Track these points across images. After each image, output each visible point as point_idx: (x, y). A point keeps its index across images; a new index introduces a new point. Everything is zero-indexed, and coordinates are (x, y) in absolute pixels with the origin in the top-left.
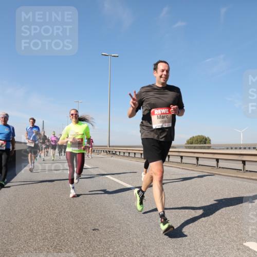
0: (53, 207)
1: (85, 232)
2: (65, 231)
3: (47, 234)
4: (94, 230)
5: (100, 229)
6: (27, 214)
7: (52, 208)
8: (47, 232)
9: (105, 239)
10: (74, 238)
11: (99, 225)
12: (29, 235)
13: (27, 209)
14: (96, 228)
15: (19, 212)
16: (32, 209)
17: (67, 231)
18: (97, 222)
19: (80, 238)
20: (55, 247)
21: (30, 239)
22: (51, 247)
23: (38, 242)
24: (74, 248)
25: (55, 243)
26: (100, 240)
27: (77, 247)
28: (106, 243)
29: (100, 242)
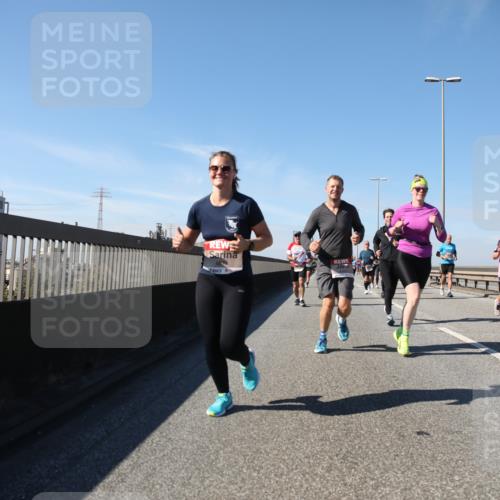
0: (337, 382)
1: (401, 436)
2: (362, 429)
3: (328, 432)
4: (419, 433)
5: (432, 434)
6: (291, 390)
7: (334, 384)
8: (328, 428)
9: (444, 454)
10: (379, 445)
11: (430, 426)
12: (295, 429)
13: (290, 380)
14: (424, 430)
15: (275, 385)
16: (299, 382)
17: (365, 429)
18: (425, 419)
19: (392, 445)
20: (345, 458)
21: (297, 437)
22: (337, 455)
23: (312, 443)
24: (380, 464)
25: (344, 450)
26: (433, 456)
27: (386, 462)
28: (446, 463)
29: (434, 458)
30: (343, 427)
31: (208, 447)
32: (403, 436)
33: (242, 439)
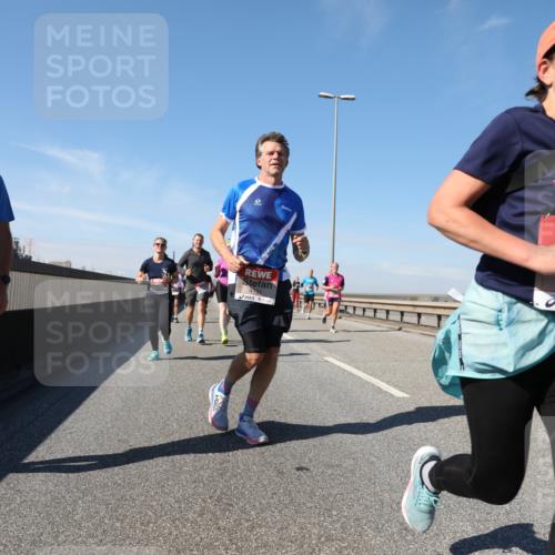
1: (281, 473)
2: (239, 468)
3: (202, 472)
4: (298, 469)
5: (311, 469)
6: (164, 428)
8: (202, 468)
9: (323, 489)
11: (310, 461)
12: (166, 471)
13: (162, 418)
14: (304, 465)
15: (144, 424)
16: (172, 419)
17: (243, 467)
18: (306, 453)
19: (270, 483)
20: (219, 500)
21: (168, 479)
22: (210, 498)
23: (183, 486)
24: (257, 504)
25: (218, 492)
26: (312, 492)
27: (264, 502)
28: (324, 498)
29: (312, 494)
30: (218, 466)
31: (64, 497)
32: (282, 473)
33: (106, 485)
